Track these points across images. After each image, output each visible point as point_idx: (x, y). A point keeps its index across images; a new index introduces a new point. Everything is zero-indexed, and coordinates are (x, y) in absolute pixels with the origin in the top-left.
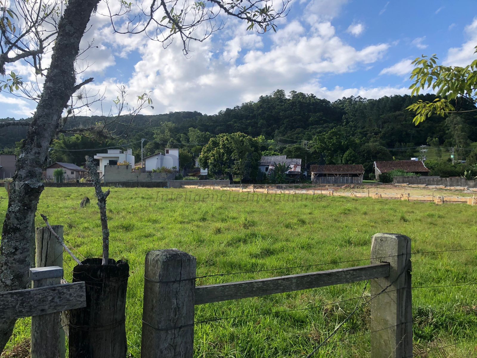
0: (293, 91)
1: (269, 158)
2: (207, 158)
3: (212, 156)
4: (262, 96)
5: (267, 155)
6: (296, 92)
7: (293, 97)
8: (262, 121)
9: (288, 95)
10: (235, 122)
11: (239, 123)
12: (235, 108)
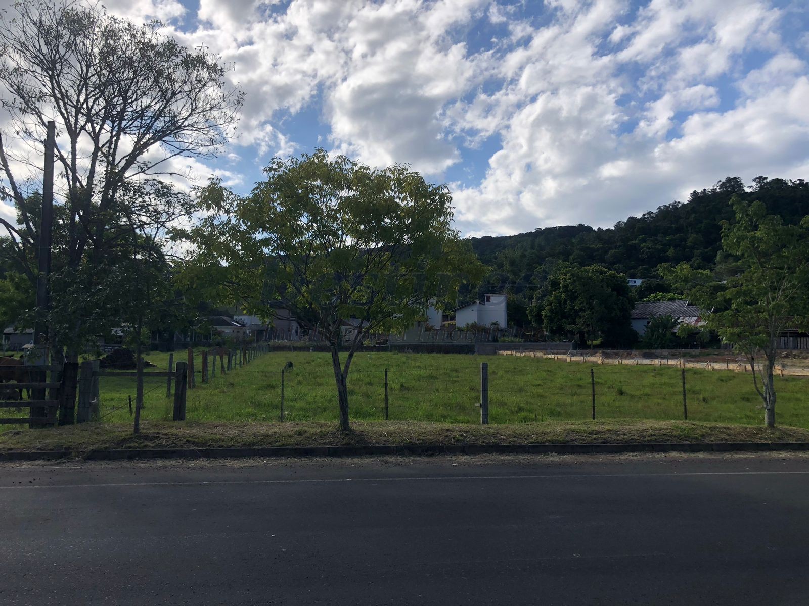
0: (760, 178)
1: (657, 305)
2: (540, 308)
3: (547, 305)
4: (695, 192)
5: (659, 300)
6: (766, 178)
7: (761, 188)
8: (694, 235)
9: (750, 187)
10: (644, 241)
11: (651, 241)
12: (644, 215)
